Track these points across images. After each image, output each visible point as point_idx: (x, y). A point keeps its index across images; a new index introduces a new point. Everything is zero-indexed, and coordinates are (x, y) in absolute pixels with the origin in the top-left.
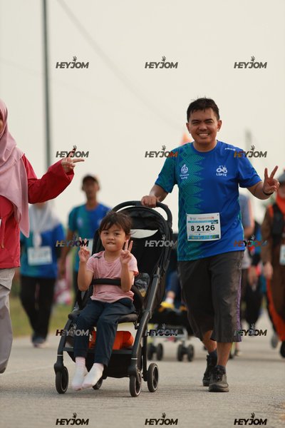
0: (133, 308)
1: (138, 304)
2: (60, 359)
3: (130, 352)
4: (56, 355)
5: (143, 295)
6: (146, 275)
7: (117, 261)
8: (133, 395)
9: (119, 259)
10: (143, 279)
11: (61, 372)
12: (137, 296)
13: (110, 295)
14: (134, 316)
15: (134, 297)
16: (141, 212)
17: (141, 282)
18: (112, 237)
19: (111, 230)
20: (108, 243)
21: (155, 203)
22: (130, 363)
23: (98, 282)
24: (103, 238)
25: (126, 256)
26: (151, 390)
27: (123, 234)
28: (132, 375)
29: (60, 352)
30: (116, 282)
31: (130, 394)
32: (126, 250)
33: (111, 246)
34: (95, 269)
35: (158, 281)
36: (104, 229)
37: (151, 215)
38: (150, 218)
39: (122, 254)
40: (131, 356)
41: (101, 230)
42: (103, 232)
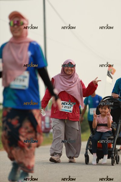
0: (112, 134)
1: (113, 132)
2: (87, 152)
3: (111, 150)
4: (85, 151)
5: (115, 129)
6: (115, 122)
7: (106, 118)
8: (113, 165)
9: (106, 117)
10: (114, 124)
11: (87, 157)
12: (113, 130)
13: (104, 129)
14: (112, 137)
15: (112, 130)
16: (113, 100)
17: (113, 125)
18: (104, 110)
19: (103, 107)
20: (102, 112)
21: (118, 97)
22: (112, 154)
23: (99, 125)
24: (100, 110)
25: (108, 115)
26: (117, 163)
27: (107, 109)
28: (112, 158)
29: (87, 150)
30: (106, 125)
31: (111, 165)
32: (108, 113)
33: (103, 113)
34: (98, 121)
35: (120, 125)
36: (101, 107)
37: (117, 101)
38: (116, 102)
39: (107, 114)
40: (112, 151)
41: (99, 108)
42: (100, 108)
